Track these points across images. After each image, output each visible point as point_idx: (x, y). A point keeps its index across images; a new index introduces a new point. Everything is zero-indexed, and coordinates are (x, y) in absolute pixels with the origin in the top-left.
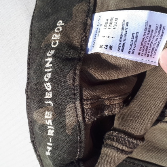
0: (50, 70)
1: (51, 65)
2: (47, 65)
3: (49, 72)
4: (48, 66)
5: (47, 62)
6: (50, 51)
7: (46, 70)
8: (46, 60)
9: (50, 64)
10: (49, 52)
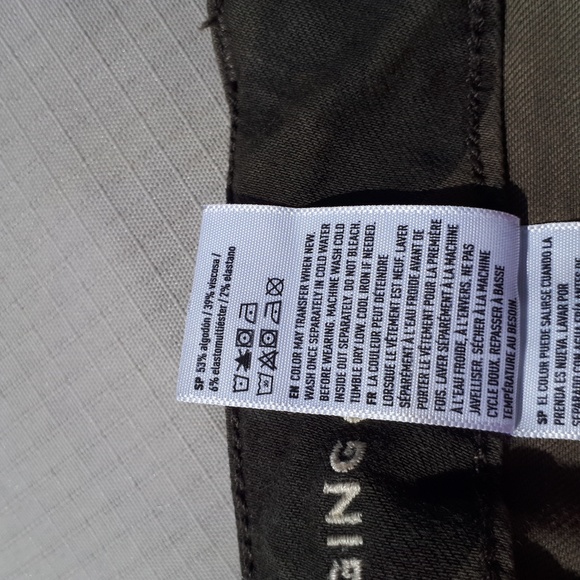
0: (355, 541)
1: (355, 519)
2: (336, 516)
3: (352, 553)
4: (339, 521)
5: (334, 499)
6: (339, 445)
7: (332, 542)
8: (328, 489)
9: (349, 511)
10: (336, 449)
